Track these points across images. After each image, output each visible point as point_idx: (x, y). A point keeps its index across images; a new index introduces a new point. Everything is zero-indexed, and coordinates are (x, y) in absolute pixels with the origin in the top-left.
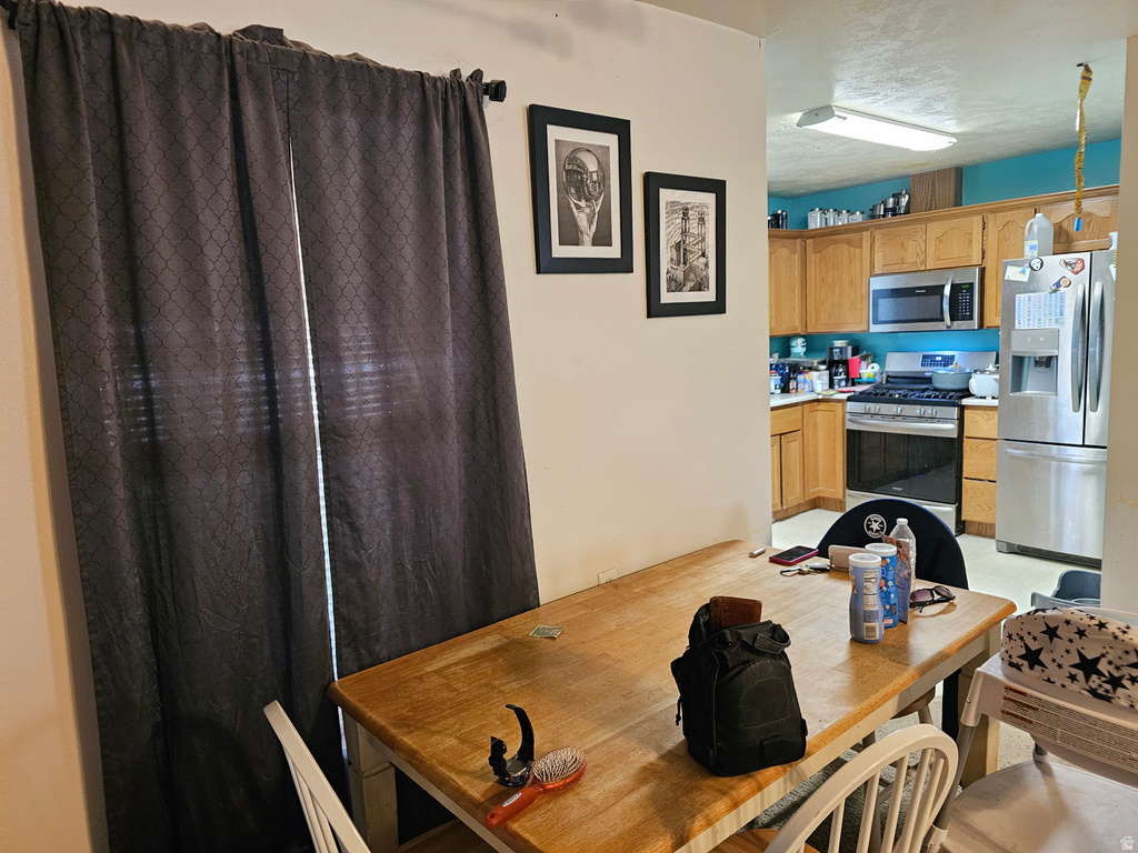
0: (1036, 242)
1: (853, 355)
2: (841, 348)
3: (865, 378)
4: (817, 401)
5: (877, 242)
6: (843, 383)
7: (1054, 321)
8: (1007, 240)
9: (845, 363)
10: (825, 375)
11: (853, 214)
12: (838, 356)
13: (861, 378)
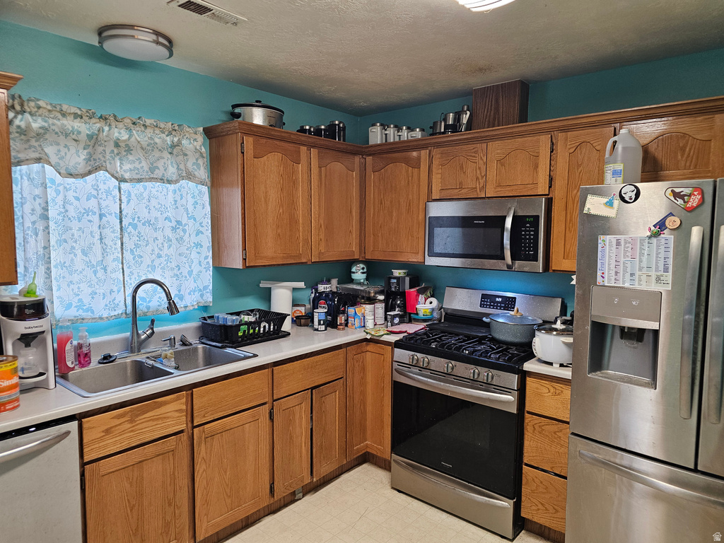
0: (620, 167)
1: (411, 287)
2: (398, 278)
3: (421, 315)
4: (366, 340)
5: (436, 162)
6: (396, 321)
7: (654, 278)
8: (579, 166)
9: (403, 295)
10: (380, 308)
11: (412, 131)
12: (396, 287)
13: (417, 314)
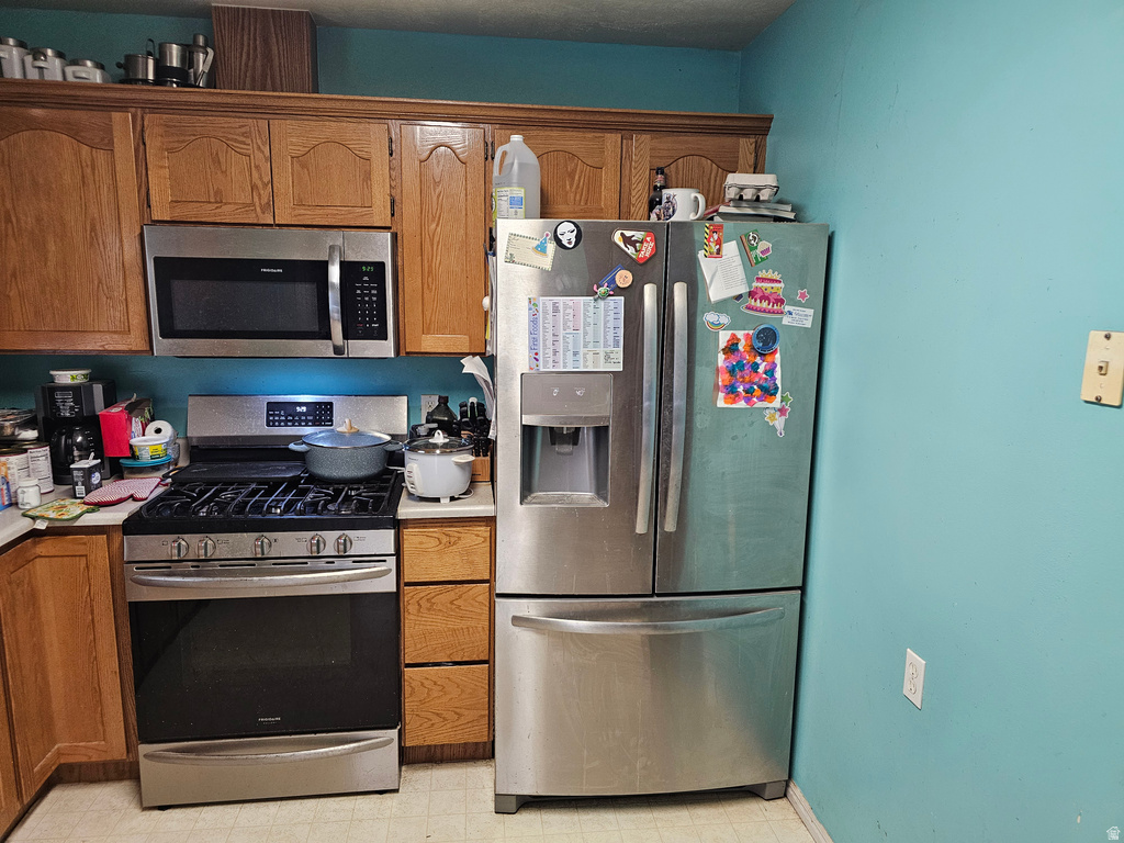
0: (519, 192)
1: (109, 403)
2: (74, 389)
3: (146, 457)
4: (34, 534)
5: (153, 144)
6: (98, 479)
7: (602, 355)
8: (436, 184)
9: (91, 423)
10: (41, 458)
11: (75, 63)
12: (72, 408)
13: (134, 457)
